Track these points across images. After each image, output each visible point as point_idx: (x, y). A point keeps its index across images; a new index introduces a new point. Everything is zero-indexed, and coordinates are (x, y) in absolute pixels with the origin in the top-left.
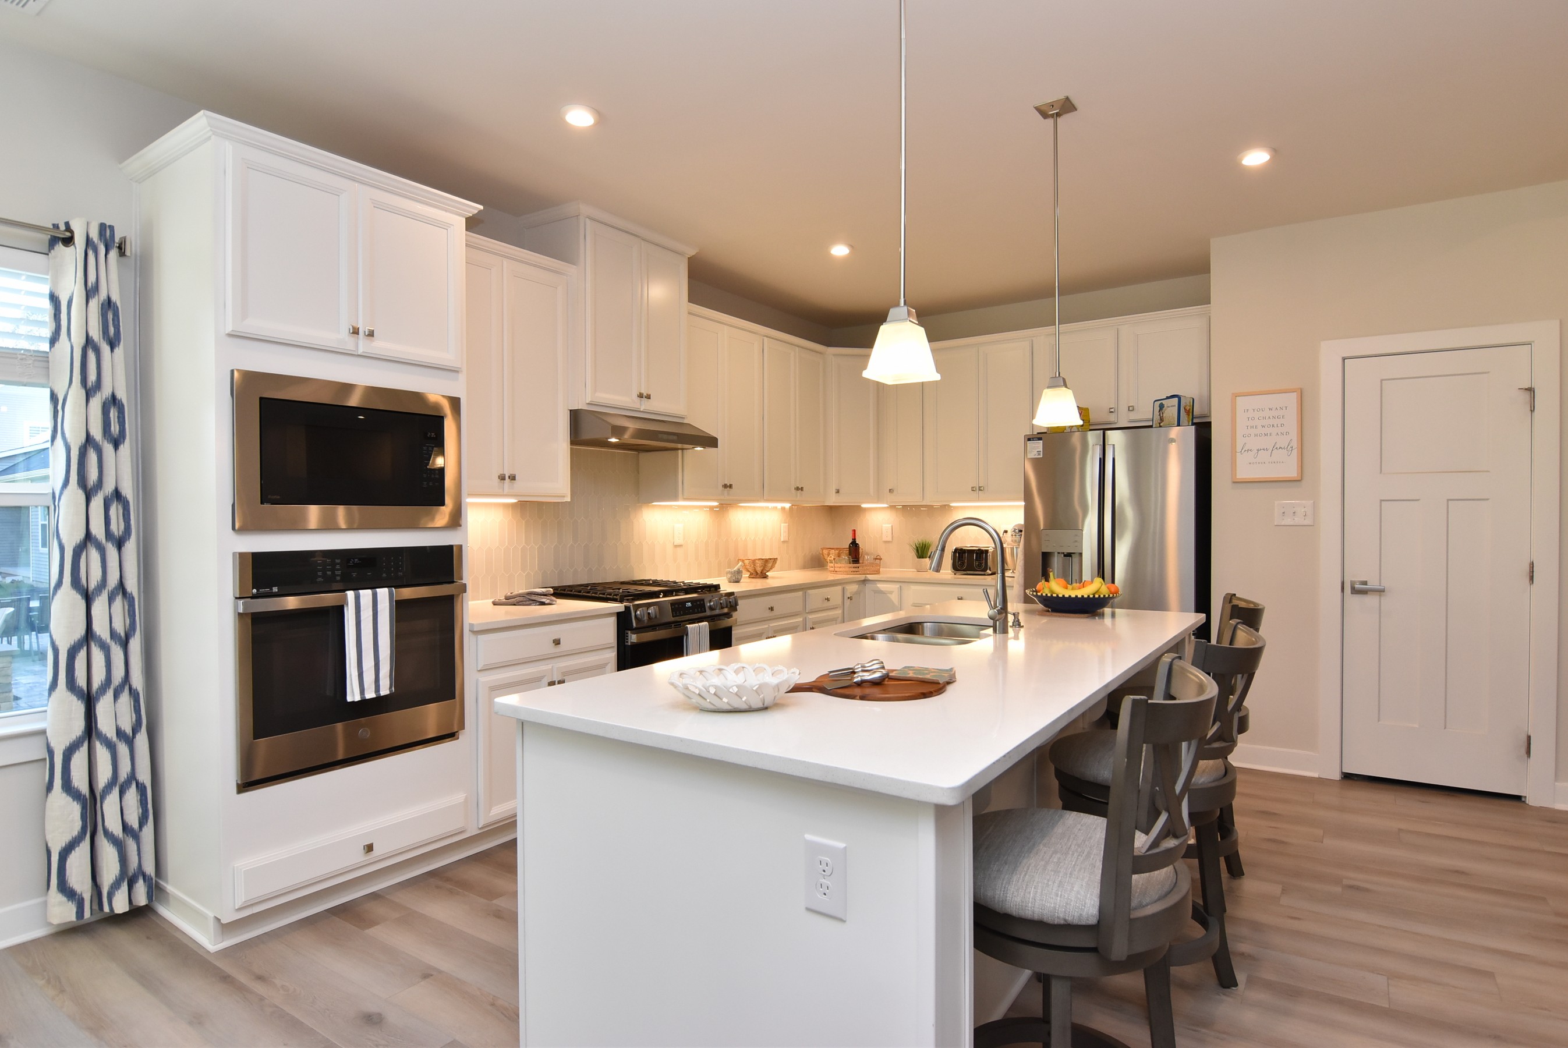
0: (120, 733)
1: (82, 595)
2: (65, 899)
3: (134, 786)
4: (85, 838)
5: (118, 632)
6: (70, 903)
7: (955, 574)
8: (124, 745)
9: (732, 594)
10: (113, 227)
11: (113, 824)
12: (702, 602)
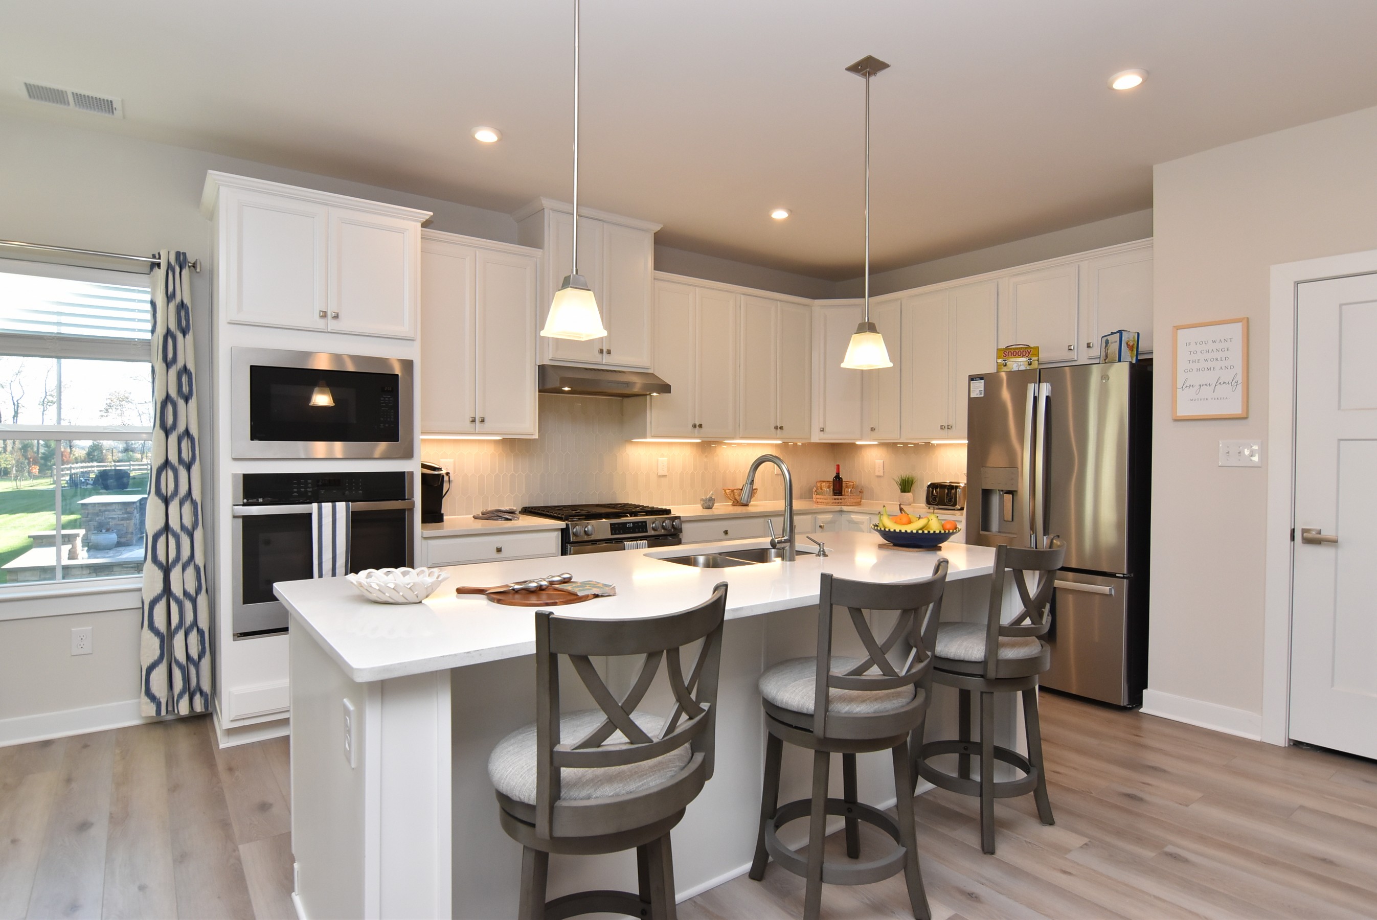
0: (185, 593)
1: (162, 500)
2: (149, 701)
3: (195, 630)
4: (162, 661)
5: (186, 525)
6: (152, 704)
7: (929, 508)
8: (189, 602)
9: (679, 518)
10: (185, 253)
11: (180, 655)
12: (644, 524)
